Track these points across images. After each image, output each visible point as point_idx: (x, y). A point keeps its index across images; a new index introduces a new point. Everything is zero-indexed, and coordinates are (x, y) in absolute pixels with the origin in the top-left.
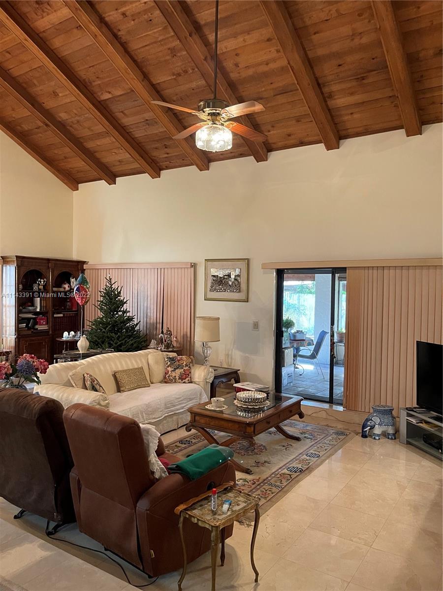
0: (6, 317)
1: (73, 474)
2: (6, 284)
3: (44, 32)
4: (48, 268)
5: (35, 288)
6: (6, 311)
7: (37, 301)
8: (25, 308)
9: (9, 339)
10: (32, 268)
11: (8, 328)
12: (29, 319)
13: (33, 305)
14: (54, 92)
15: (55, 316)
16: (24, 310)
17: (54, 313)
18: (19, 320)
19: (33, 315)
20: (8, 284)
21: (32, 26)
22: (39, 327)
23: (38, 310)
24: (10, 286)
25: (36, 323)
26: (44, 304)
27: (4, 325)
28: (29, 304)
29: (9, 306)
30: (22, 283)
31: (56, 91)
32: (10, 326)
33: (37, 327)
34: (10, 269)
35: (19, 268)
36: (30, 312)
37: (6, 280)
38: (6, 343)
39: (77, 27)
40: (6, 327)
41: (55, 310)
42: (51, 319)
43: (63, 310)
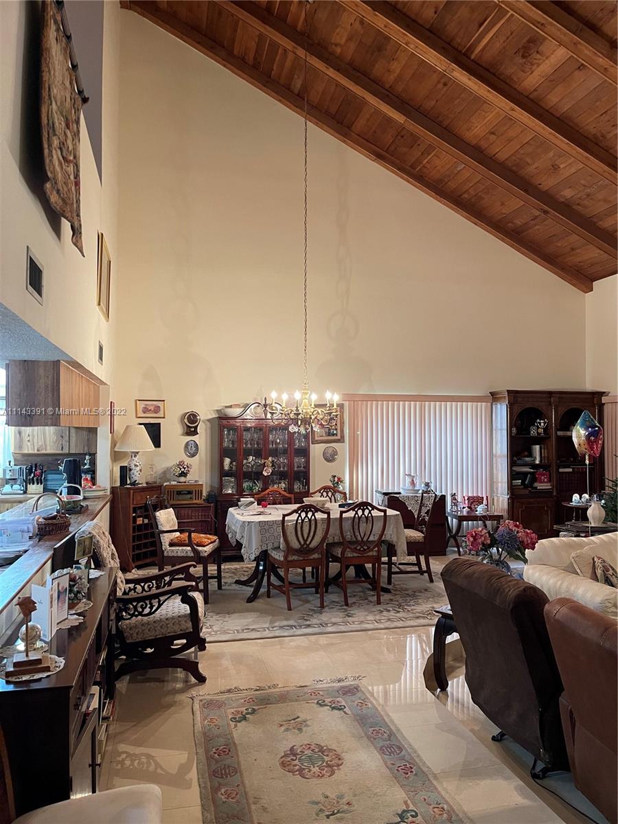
0: (496, 470)
1: (563, 700)
2: (496, 427)
3: (535, 90)
4: (550, 404)
5: (533, 432)
6: (496, 463)
7: (536, 449)
8: (520, 459)
9: (501, 499)
10: (528, 405)
11: (500, 484)
12: (526, 474)
13: (530, 455)
14: (553, 166)
15: (561, 470)
16: (519, 462)
17: (559, 467)
18: (513, 475)
19: (530, 468)
20: (499, 427)
21: (519, 89)
22: (540, 486)
23: (537, 462)
24: (501, 430)
25: (534, 480)
26: (545, 453)
27: (495, 480)
28: (526, 453)
29: (500, 456)
30: (515, 426)
31: (557, 163)
32: (502, 482)
33: (536, 485)
34: (501, 408)
35: (511, 406)
36: (526, 465)
37: (496, 422)
38: (498, 504)
39: (579, 68)
40: (497, 483)
41: (561, 462)
42: (555, 476)
43: (572, 462)
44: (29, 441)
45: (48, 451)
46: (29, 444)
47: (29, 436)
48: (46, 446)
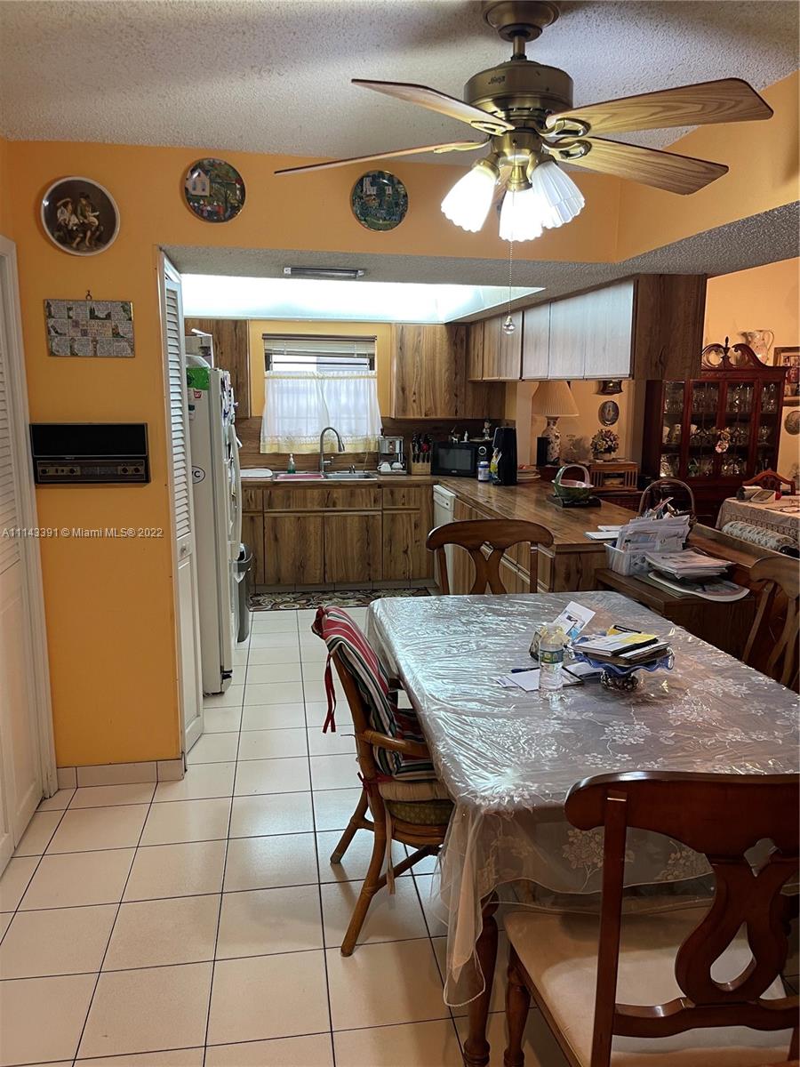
44: (414, 401)
45: (439, 417)
46: (415, 405)
47: (414, 394)
48: (436, 408)
